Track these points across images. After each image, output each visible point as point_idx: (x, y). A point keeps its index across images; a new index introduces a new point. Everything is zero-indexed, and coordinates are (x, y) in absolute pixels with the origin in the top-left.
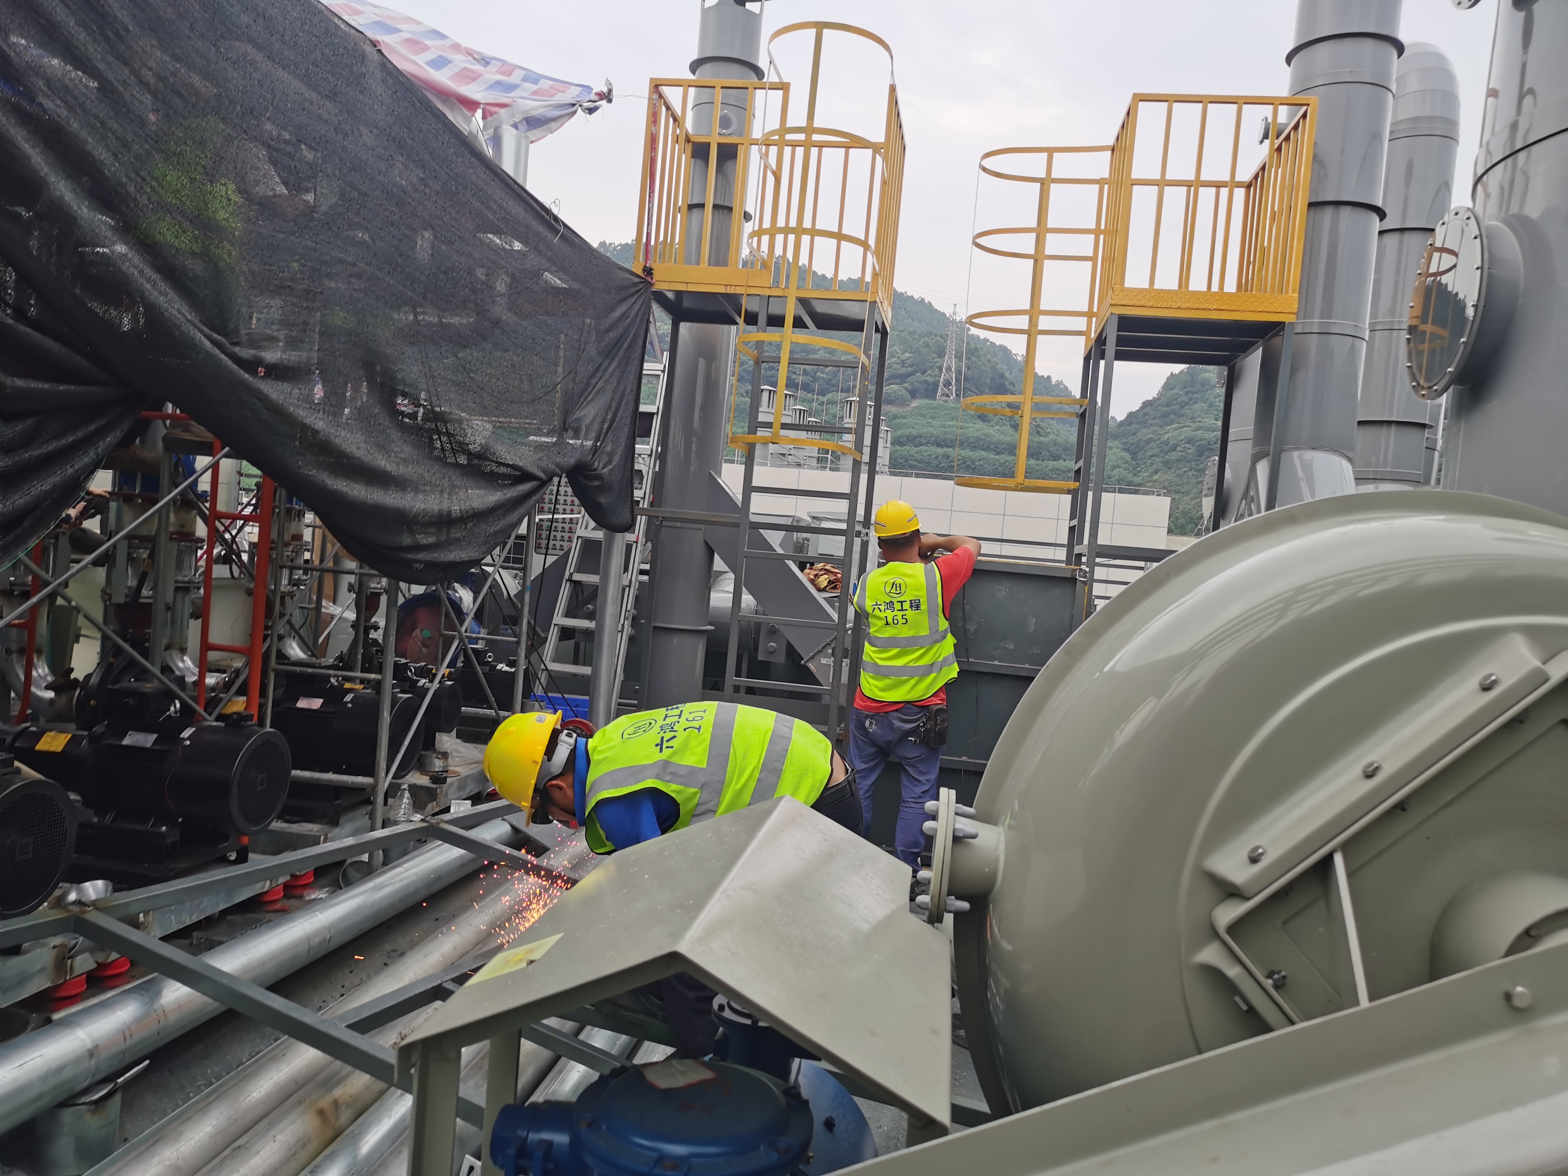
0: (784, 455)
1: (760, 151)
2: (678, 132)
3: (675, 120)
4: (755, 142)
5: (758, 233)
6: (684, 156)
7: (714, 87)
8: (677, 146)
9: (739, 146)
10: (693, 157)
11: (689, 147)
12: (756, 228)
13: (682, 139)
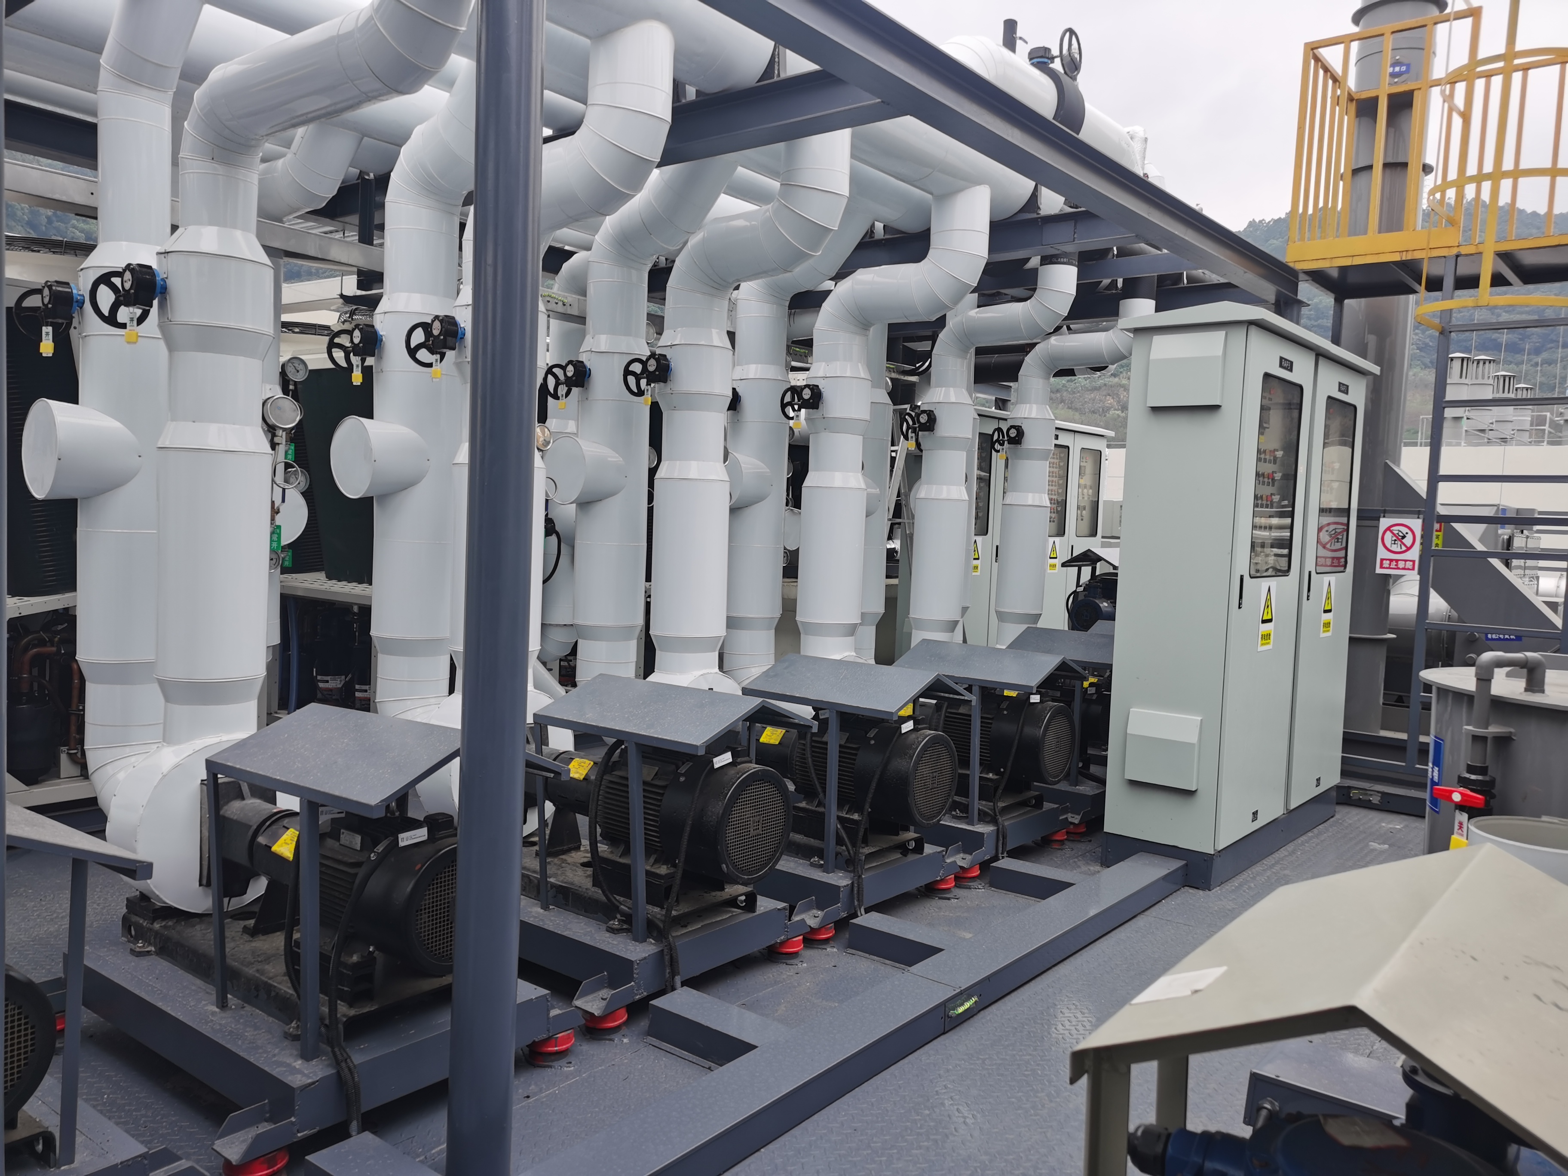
0: (1483, 431)
1: (1443, 92)
2: (1339, 92)
3: (1335, 80)
4: (1437, 83)
5: (1442, 188)
6: (1346, 118)
7: (1382, 35)
8: (1337, 108)
9: (1416, 93)
10: (1357, 116)
11: (1353, 107)
12: (1439, 182)
13: (1344, 100)
